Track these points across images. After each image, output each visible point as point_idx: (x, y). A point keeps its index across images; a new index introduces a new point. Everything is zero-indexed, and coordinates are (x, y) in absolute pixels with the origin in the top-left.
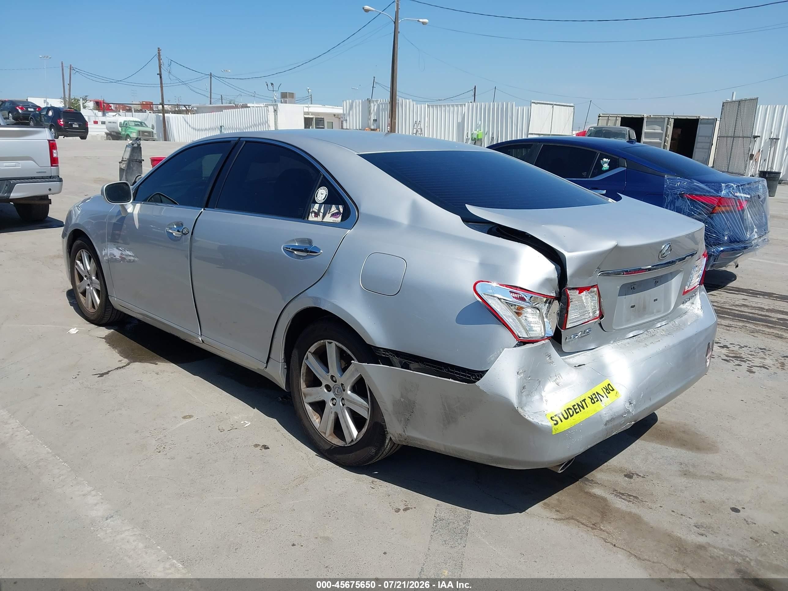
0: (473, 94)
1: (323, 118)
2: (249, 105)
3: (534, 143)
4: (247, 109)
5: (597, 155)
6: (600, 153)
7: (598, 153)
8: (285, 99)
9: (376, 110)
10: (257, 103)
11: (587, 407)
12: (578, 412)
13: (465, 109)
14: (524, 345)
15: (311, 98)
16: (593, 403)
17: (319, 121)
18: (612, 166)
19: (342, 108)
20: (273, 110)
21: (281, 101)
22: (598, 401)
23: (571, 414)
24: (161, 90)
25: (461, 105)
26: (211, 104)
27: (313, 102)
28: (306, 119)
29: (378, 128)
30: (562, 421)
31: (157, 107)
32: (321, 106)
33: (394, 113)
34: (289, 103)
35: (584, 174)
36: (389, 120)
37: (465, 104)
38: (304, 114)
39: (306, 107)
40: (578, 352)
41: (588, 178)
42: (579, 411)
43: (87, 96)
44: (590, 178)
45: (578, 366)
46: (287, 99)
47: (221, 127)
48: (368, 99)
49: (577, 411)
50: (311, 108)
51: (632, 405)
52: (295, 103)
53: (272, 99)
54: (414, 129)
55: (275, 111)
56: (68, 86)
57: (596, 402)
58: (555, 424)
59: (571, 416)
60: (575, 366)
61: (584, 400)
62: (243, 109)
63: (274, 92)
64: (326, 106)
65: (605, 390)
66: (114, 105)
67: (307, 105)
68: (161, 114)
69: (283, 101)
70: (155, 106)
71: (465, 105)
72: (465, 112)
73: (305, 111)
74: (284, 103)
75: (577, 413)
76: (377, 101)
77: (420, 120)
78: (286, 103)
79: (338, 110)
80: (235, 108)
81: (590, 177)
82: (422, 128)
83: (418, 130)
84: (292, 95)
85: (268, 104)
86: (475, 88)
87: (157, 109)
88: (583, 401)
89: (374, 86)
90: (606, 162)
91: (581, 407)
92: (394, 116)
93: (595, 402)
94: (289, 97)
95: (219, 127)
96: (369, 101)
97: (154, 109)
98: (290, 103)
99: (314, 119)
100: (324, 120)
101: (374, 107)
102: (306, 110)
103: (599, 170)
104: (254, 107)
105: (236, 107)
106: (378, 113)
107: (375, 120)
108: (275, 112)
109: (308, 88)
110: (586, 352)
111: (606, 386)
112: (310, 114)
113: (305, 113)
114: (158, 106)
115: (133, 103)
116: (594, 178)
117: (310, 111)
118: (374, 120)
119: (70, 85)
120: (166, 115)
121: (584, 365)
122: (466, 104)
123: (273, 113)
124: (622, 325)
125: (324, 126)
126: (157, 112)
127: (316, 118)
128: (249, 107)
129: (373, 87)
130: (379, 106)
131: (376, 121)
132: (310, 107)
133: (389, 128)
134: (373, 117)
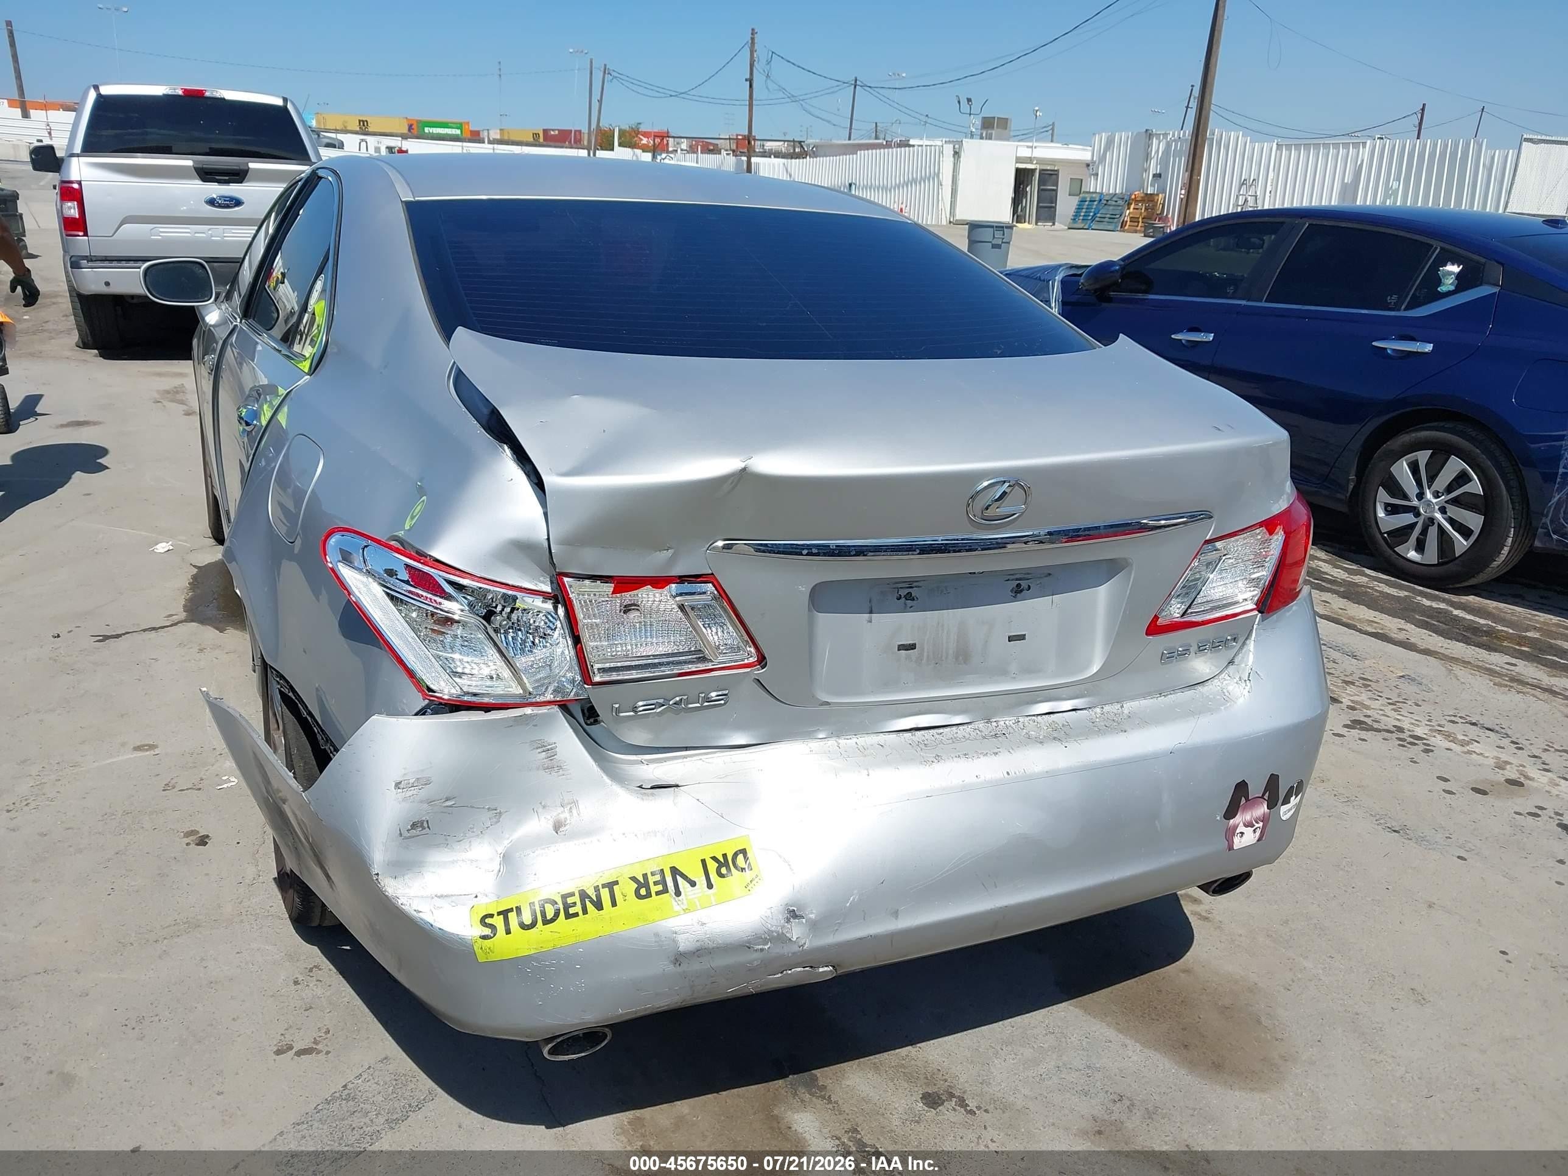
0: (1417, 123)
1: (1057, 171)
2: (912, 142)
3: (1288, 220)
4: (907, 148)
5: (1433, 253)
6: (1442, 249)
7: (1436, 248)
8: (989, 131)
9: (1162, 153)
10: (928, 138)
11: (614, 904)
12: (576, 915)
13: (1365, 153)
14: (451, 712)
15: (1053, 129)
16: (639, 896)
17: (1047, 176)
18: (1464, 282)
19: (1090, 148)
20: (953, 153)
21: (982, 134)
22: (665, 890)
23: (549, 918)
24: (749, 110)
25: (1356, 145)
26: (850, 139)
27: (1055, 137)
28: (1018, 171)
29: (1162, 193)
30: (508, 932)
31: (763, 146)
32: (1060, 145)
33: (1197, 161)
34: (996, 139)
35: (1392, 299)
36: (1187, 174)
37: (1366, 143)
38: (1016, 162)
39: (1028, 147)
40: (687, 749)
41: (1399, 310)
42: (581, 913)
43: (640, 124)
44: (1405, 310)
45: (652, 788)
46: (994, 132)
47: (850, 185)
48: (1147, 130)
49: (572, 911)
50: (1037, 149)
51: (804, 921)
52: (1008, 140)
53: (965, 130)
54: (1241, 197)
55: (957, 154)
56: (598, 103)
57: (653, 894)
58: (484, 937)
59: (546, 922)
60: (640, 787)
61: (611, 886)
62: (899, 149)
63: (972, 116)
64: (1070, 146)
65: (712, 866)
66: (688, 140)
67: (1030, 144)
68: (744, 159)
69: (984, 135)
70: (759, 142)
71: (1364, 144)
72: (1363, 161)
73: (1018, 155)
74: (986, 139)
75: (568, 916)
76: (1165, 135)
77: (1255, 178)
78: (990, 139)
79: (1081, 154)
80: (884, 148)
81: (1403, 307)
82: (1258, 193)
83: (1249, 198)
84: (1004, 123)
85: (951, 140)
86: (1423, 110)
87: (761, 150)
88: (604, 886)
89: (1190, 106)
90: (1450, 273)
91: (592, 901)
92: (1196, 166)
93: (649, 895)
94: (997, 128)
95: (847, 184)
96: (1150, 134)
97: (757, 150)
98: (1000, 138)
99: (1038, 171)
100: (1057, 175)
101: (1157, 147)
102: (1025, 152)
103: (1431, 290)
104: (922, 146)
105: (888, 145)
106: (1164, 161)
107: (1157, 176)
108: (956, 156)
109: (1037, 108)
110: (715, 753)
111: (725, 856)
112: (1035, 162)
113: (1019, 160)
114: (765, 143)
115: (721, 137)
116: (1413, 311)
117: (1036, 156)
118: (1154, 176)
119: (600, 101)
120: (754, 160)
121: (677, 786)
122: (1368, 142)
123: (952, 159)
124: (862, 693)
125: (1057, 187)
126: (760, 154)
127: (1041, 170)
128: (913, 146)
129: (1187, 107)
130: (1168, 145)
131: (1160, 177)
132: (1035, 147)
133: (1183, 192)
134: (1153, 168)
